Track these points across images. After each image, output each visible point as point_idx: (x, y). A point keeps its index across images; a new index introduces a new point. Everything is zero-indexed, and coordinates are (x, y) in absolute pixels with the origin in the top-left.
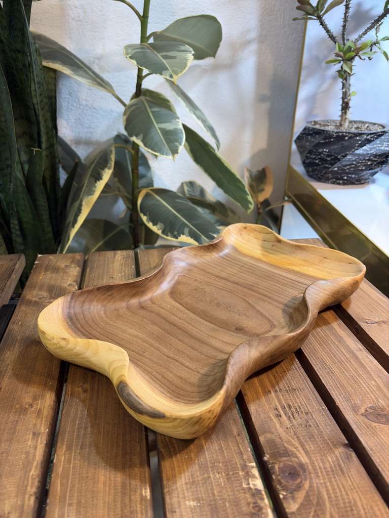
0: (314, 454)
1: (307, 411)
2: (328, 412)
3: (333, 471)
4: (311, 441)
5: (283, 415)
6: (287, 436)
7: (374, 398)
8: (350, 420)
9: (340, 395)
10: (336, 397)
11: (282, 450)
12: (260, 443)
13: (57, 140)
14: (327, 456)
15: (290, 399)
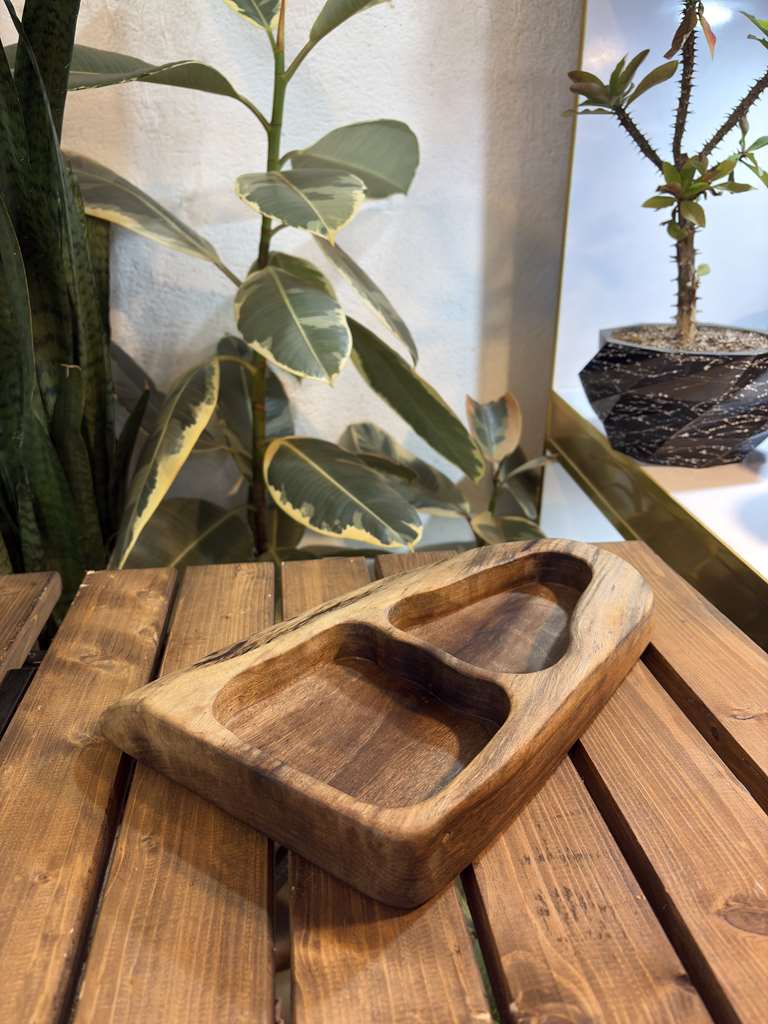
0: (614, 996)
1: (605, 904)
2: (648, 907)
4: (610, 969)
5: (553, 911)
6: (559, 956)
7: (744, 878)
8: (692, 923)
9: (674, 871)
10: (665, 875)
11: (547, 987)
12: (502, 972)
13: (108, 351)
14: (640, 1002)
15: (570, 877)
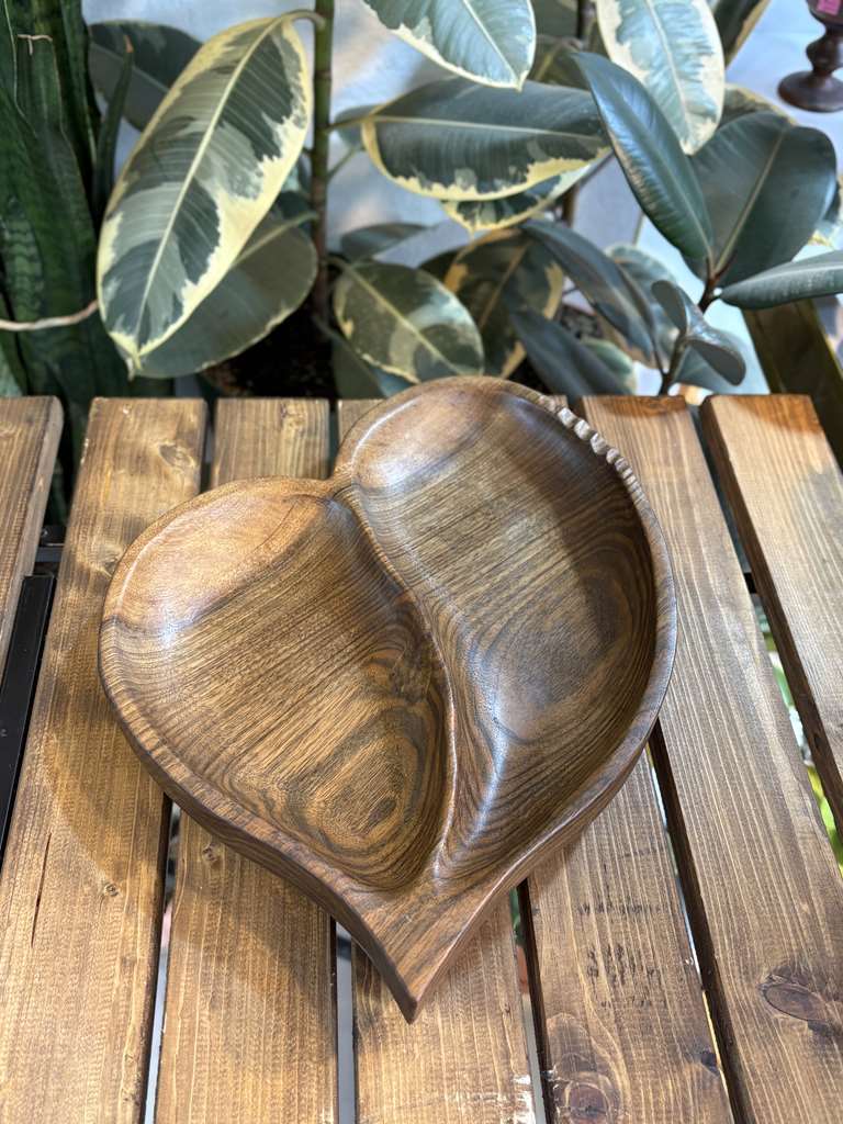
0: (643, 1069)
1: (653, 967)
3: (668, 1112)
4: (644, 1040)
5: (602, 972)
7: (794, 948)
9: (728, 932)
11: (585, 1055)
12: (546, 1034)
14: (666, 1079)
15: (626, 932)
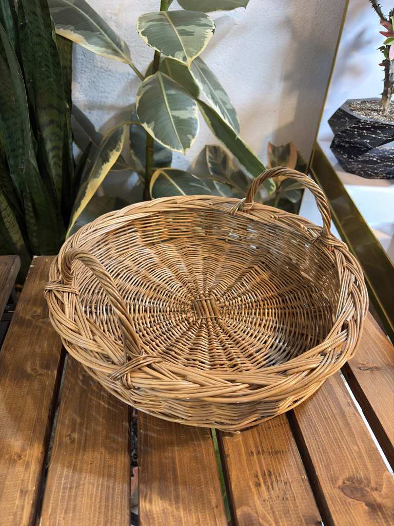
2: (307, 483)
4: (286, 518)
5: (262, 484)
6: (264, 510)
7: (353, 467)
9: (321, 462)
10: (316, 464)
12: (237, 517)
15: (272, 464)
